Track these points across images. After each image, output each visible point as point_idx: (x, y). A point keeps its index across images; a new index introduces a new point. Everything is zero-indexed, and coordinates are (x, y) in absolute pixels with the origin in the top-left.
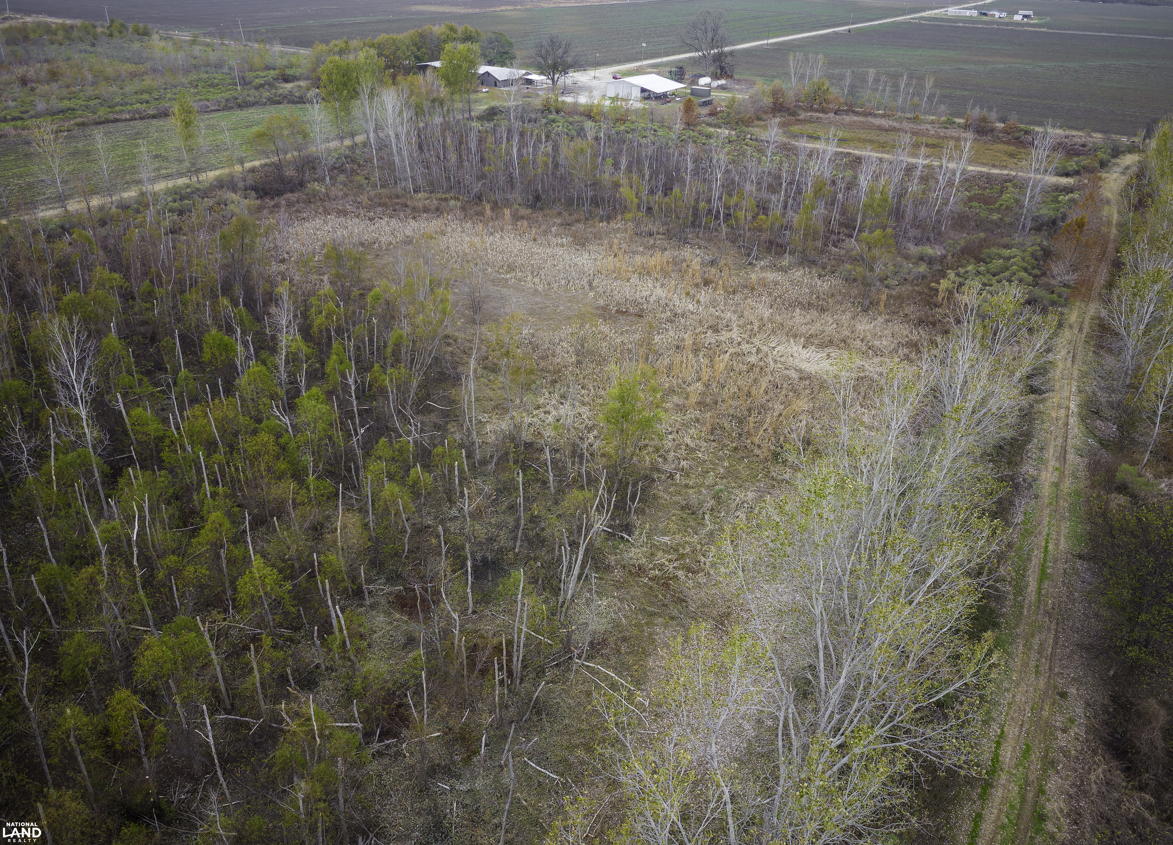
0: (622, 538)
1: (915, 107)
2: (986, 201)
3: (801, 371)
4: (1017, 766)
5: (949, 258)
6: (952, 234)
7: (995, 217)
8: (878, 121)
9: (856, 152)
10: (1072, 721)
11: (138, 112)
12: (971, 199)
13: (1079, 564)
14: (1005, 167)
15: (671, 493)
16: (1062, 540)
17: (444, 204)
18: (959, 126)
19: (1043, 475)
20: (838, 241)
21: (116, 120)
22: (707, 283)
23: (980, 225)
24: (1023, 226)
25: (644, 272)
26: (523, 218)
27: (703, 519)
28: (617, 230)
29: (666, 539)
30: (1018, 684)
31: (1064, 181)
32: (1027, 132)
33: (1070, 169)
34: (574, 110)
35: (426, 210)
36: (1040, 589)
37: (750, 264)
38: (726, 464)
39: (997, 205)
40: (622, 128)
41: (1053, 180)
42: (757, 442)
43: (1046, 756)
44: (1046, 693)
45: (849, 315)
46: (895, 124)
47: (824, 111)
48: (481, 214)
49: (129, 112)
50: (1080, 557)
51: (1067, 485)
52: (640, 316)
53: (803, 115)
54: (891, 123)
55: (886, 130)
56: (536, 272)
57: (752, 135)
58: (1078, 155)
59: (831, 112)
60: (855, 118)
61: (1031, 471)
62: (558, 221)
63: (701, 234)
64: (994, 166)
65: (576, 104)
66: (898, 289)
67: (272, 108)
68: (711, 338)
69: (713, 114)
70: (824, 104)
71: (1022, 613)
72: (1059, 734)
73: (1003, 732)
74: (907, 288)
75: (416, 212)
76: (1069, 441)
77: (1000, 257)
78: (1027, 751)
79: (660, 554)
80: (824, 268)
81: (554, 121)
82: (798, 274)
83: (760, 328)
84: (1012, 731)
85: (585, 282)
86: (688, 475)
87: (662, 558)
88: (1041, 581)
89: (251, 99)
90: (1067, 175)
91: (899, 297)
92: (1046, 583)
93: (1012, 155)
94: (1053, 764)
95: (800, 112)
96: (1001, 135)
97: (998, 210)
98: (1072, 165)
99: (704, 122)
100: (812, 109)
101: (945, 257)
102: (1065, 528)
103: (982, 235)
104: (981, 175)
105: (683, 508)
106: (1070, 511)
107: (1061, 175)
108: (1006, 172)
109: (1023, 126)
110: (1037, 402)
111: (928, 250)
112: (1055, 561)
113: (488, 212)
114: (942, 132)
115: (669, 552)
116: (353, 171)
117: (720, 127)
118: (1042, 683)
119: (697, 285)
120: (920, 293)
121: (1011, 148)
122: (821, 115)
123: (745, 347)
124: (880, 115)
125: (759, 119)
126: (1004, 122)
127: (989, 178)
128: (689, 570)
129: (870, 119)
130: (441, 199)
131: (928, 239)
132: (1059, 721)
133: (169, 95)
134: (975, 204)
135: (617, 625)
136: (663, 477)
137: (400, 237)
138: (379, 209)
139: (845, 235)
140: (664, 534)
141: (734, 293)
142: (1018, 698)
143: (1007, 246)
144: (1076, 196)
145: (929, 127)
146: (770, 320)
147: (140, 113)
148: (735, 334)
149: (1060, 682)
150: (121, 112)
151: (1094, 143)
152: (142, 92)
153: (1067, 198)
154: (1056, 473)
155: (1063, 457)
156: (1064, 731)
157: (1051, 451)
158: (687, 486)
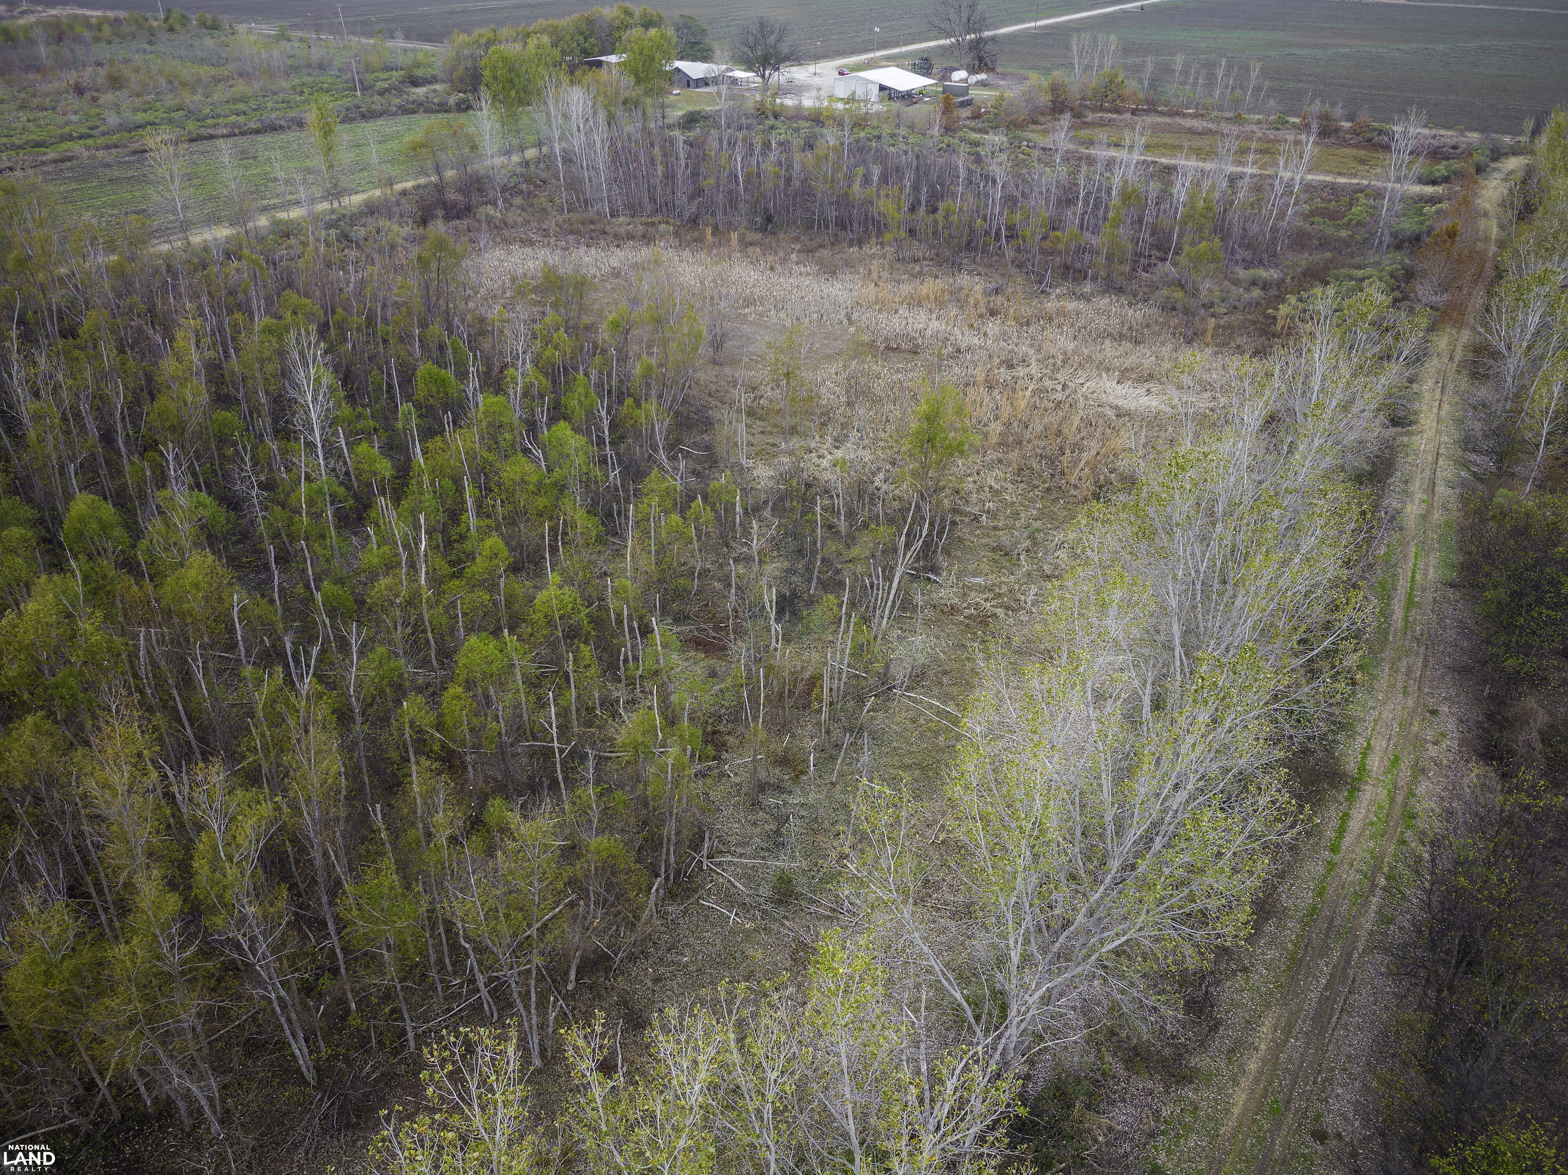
0: (929, 579)
1: (1237, 103)
2: (1333, 216)
3: (1117, 408)
4: (1384, 773)
5: (1288, 281)
6: (1289, 254)
7: (1344, 233)
8: (1188, 123)
9: (1164, 161)
10: (1443, 735)
11: (235, 125)
12: (1312, 214)
13: (1450, 593)
14: (1355, 175)
15: (977, 536)
16: (1431, 571)
17: (650, 229)
18: (1294, 125)
19: (1409, 508)
20: (1149, 265)
21: (211, 137)
22: (993, 313)
23: (1324, 243)
24: (1381, 243)
25: (915, 302)
26: (751, 244)
27: (1019, 559)
28: (872, 257)
29: (979, 580)
30: (1384, 703)
31: (1429, 190)
32: (1381, 132)
33: (1438, 174)
34: (798, 114)
35: (631, 237)
36: (1406, 619)
37: (1043, 292)
38: (1039, 505)
39: (1345, 220)
40: (862, 134)
41: (1417, 189)
42: (1073, 482)
43: (1416, 765)
44: (1415, 710)
45: (1169, 346)
46: (1211, 126)
47: (1117, 111)
48: (700, 240)
49: (226, 125)
50: (1452, 585)
51: (1437, 516)
52: (916, 353)
53: (1090, 117)
54: (1205, 124)
55: (1200, 134)
56: (780, 305)
57: (1029, 141)
58: (1448, 159)
59: (1127, 111)
60: (1159, 119)
61: (1394, 504)
62: (798, 247)
63: (978, 259)
64: (1340, 174)
65: (799, 108)
66: (1226, 318)
67: (405, 118)
68: (1004, 374)
69: (976, 116)
70: (1118, 102)
71: (1387, 639)
72: (1430, 746)
73: (1369, 745)
74: (1237, 318)
75: (619, 240)
76: (1438, 474)
77: (1351, 278)
78: (1396, 760)
79: (973, 594)
80: (1135, 296)
81: (772, 127)
82: (1103, 302)
83: (1064, 362)
84: (1379, 744)
85: (842, 316)
86: (995, 517)
87: (975, 597)
88: (1408, 609)
89: (377, 107)
90: (1434, 183)
91: (1228, 327)
92: (1413, 612)
93: (1363, 162)
94: (1423, 771)
95: (1087, 113)
96: (1348, 136)
97: (1347, 226)
98: (1441, 169)
99: (965, 126)
100: (1102, 109)
101: (1283, 280)
102: (1434, 559)
103: (1328, 255)
104: (1325, 185)
105: (994, 550)
106: (1439, 542)
107: (1427, 184)
108: (1355, 181)
109: (1376, 125)
110: (1401, 435)
111: (1263, 273)
112: (1424, 590)
113: (709, 237)
114: (1272, 135)
115: (983, 592)
116: (530, 193)
117: (987, 133)
118: (1410, 702)
119: (981, 316)
120: (1254, 323)
121: (1362, 153)
122: (1115, 116)
123: (1048, 383)
124: (1190, 115)
125: (1035, 122)
126: (1351, 120)
127: (1333, 187)
128: (1007, 608)
129: (1179, 120)
130: (647, 224)
131: (1261, 262)
132: (1430, 735)
133: (270, 105)
134: (1317, 219)
135: (936, 660)
136: (967, 520)
137: (606, 269)
138: (571, 238)
139: (1157, 258)
140: (975, 576)
141: (1028, 325)
142: (1384, 716)
143: (1359, 267)
144: (1444, 206)
145: (1255, 128)
146: (1075, 352)
147: (239, 127)
148: (1034, 369)
149: (1431, 701)
150: (215, 126)
151: (1469, 144)
152: (235, 101)
153: (1434, 209)
154: (1424, 506)
155: (1431, 488)
156: (1435, 743)
157: (1417, 484)
158: (995, 528)
